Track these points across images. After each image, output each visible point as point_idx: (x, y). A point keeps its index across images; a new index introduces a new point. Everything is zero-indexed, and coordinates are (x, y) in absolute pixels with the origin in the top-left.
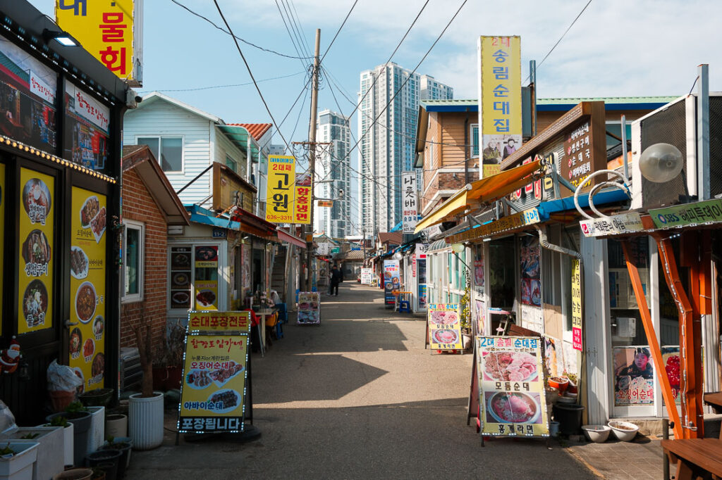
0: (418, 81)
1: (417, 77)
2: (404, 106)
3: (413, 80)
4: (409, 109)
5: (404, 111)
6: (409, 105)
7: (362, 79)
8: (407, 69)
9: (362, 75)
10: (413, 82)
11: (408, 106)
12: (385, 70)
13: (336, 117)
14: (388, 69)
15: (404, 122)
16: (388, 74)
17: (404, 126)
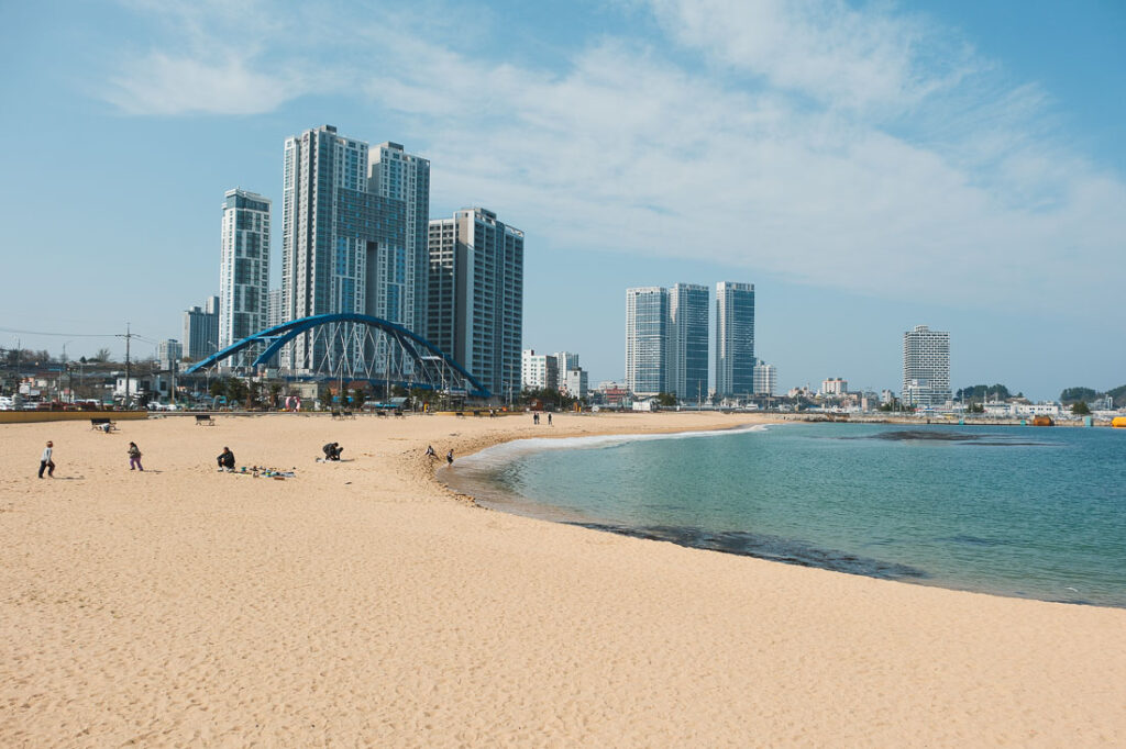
0: (364, 151)
1: (362, 146)
2: (336, 186)
3: (356, 152)
4: (345, 190)
5: (335, 193)
6: (346, 184)
7: (286, 148)
8: (344, 136)
9: (286, 142)
10: (355, 153)
11: (343, 186)
12: (309, 137)
13: (245, 199)
14: (312, 135)
15: (335, 207)
16: (312, 143)
17: (335, 213)
